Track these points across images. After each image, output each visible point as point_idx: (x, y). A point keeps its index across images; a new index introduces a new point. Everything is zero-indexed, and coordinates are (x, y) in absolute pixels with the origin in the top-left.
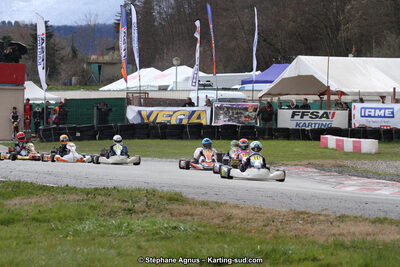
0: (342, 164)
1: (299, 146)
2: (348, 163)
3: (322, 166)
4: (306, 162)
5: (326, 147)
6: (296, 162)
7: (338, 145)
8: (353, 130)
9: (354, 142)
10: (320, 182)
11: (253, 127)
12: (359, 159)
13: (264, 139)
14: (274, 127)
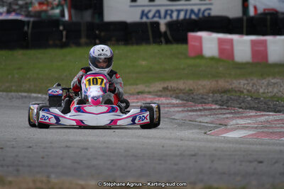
0: (228, 86)
1: (145, 55)
2: (241, 84)
3: (190, 92)
4: (158, 86)
5: (200, 55)
6: (141, 87)
7: (221, 51)
8: (251, 20)
9: (253, 43)
10: (182, 125)
11: (55, 22)
12: (263, 76)
13: (78, 45)
14: (97, 21)
